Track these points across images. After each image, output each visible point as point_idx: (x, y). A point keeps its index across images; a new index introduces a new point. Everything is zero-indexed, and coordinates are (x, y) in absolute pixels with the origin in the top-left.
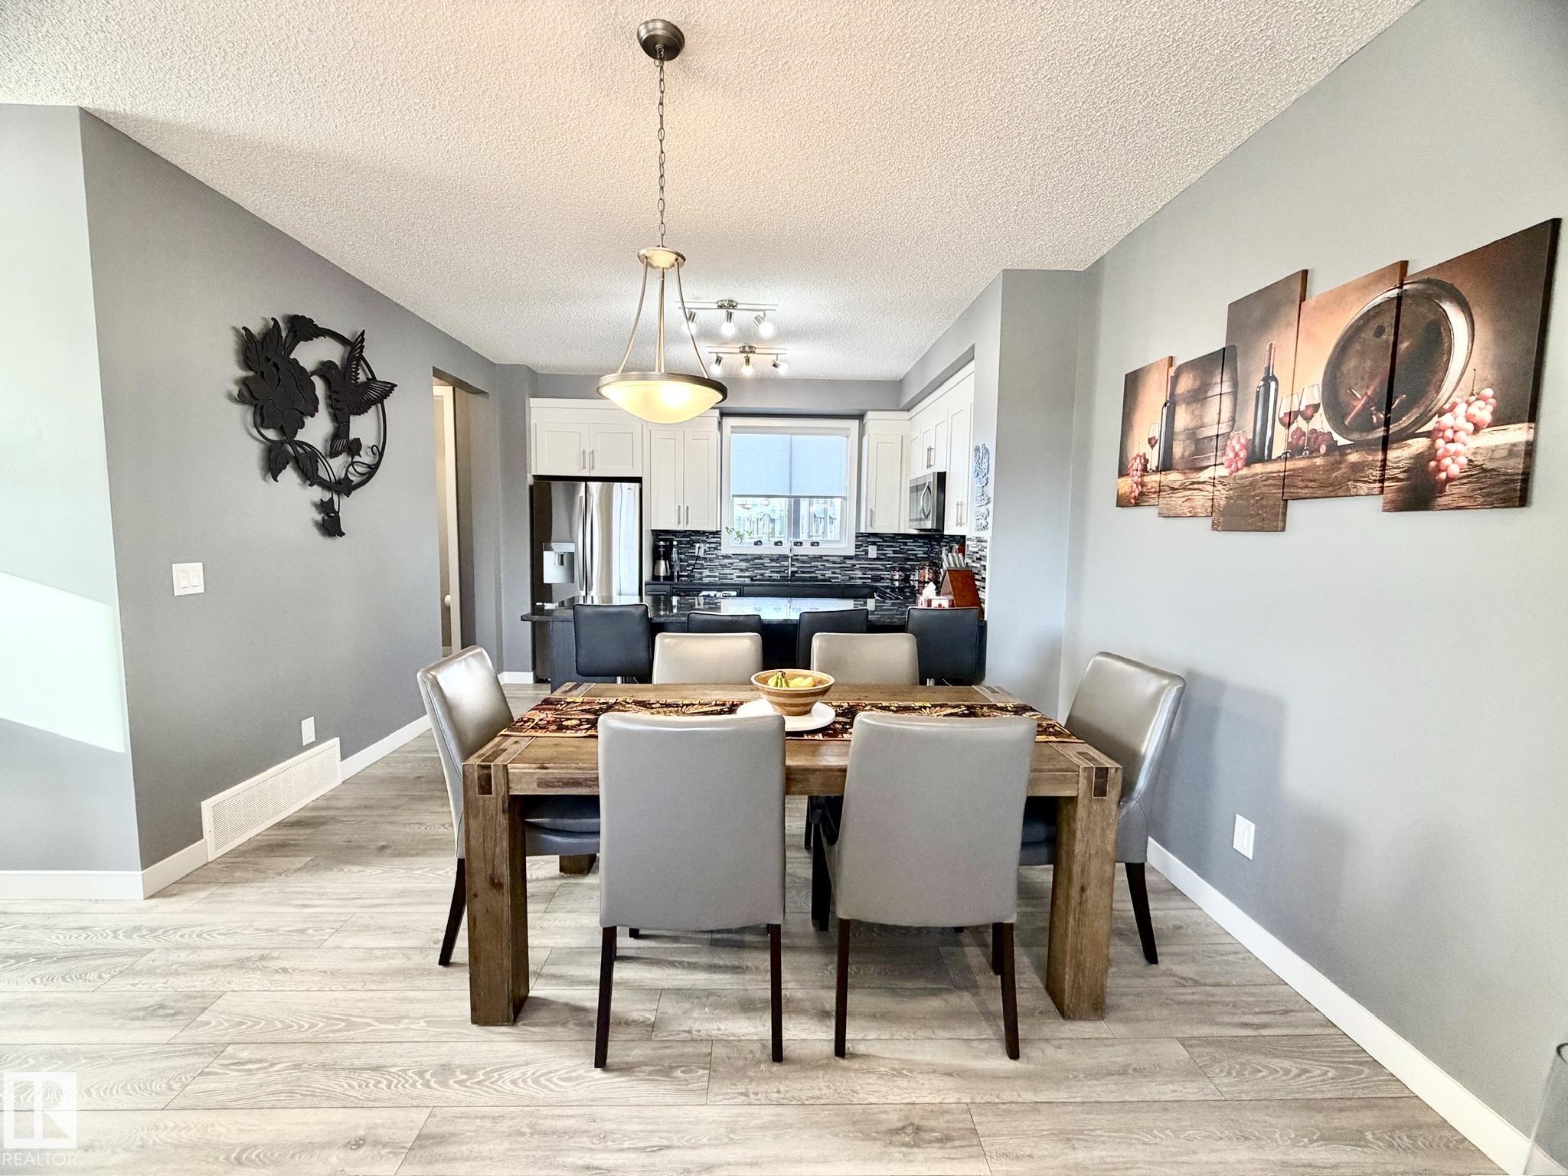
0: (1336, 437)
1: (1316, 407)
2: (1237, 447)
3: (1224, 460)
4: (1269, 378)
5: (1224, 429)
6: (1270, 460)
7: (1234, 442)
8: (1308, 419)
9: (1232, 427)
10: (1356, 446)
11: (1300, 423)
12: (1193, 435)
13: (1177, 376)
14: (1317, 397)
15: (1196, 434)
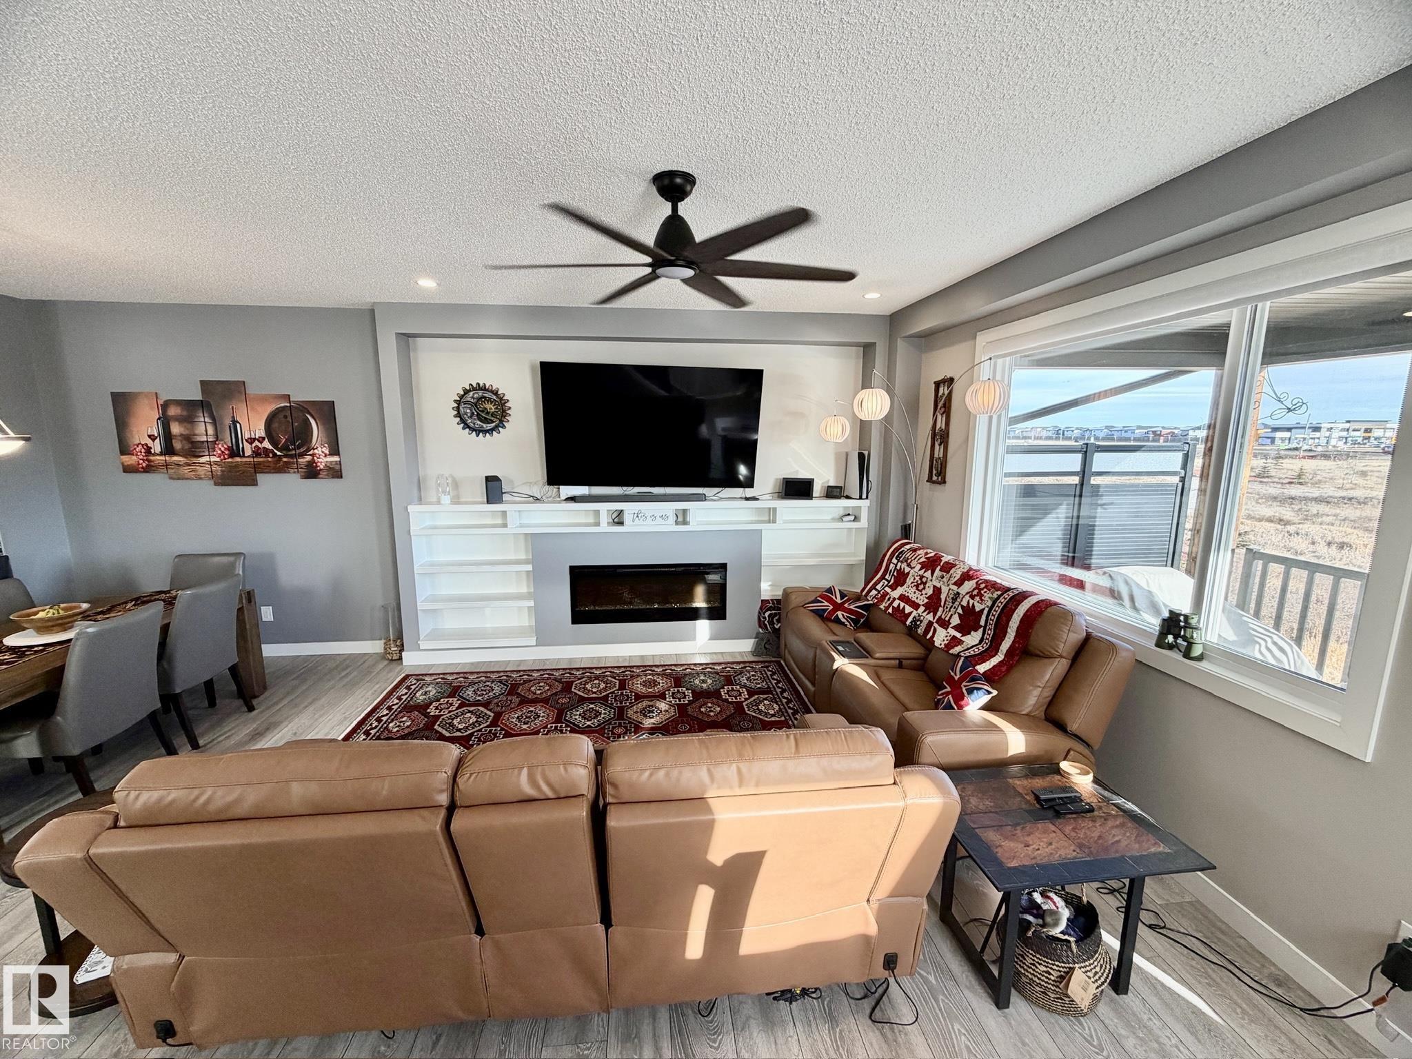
0: (276, 451)
1: (264, 439)
2: (223, 449)
3: (215, 453)
4: (235, 422)
5: (211, 439)
6: (244, 456)
7: (220, 446)
8: (261, 443)
9: (217, 439)
10: (285, 456)
11: (257, 443)
12: (188, 438)
13: (165, 406)
14: (263, 435)
15: (190, 439)
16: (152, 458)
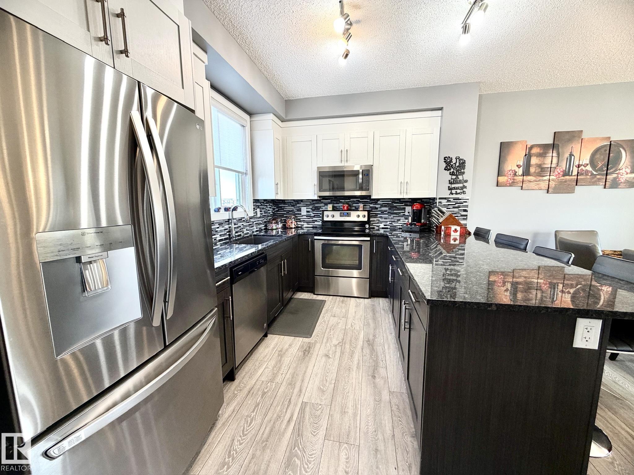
0: (593, 172)
1: (588, 165)
2: (559, 172)
3: (554, 174)
4: (571, 155)
5: (554, 166)
6: (571, 175)
7: (558, 170)
8: (585, 167)
9: (557, 166)
10: (599, 174)
11: (582, 167)
12: (539, 166)
13: (532, 147)
14: (588, 162)
15: (541, 166)
16: (515, 178)
